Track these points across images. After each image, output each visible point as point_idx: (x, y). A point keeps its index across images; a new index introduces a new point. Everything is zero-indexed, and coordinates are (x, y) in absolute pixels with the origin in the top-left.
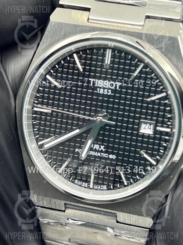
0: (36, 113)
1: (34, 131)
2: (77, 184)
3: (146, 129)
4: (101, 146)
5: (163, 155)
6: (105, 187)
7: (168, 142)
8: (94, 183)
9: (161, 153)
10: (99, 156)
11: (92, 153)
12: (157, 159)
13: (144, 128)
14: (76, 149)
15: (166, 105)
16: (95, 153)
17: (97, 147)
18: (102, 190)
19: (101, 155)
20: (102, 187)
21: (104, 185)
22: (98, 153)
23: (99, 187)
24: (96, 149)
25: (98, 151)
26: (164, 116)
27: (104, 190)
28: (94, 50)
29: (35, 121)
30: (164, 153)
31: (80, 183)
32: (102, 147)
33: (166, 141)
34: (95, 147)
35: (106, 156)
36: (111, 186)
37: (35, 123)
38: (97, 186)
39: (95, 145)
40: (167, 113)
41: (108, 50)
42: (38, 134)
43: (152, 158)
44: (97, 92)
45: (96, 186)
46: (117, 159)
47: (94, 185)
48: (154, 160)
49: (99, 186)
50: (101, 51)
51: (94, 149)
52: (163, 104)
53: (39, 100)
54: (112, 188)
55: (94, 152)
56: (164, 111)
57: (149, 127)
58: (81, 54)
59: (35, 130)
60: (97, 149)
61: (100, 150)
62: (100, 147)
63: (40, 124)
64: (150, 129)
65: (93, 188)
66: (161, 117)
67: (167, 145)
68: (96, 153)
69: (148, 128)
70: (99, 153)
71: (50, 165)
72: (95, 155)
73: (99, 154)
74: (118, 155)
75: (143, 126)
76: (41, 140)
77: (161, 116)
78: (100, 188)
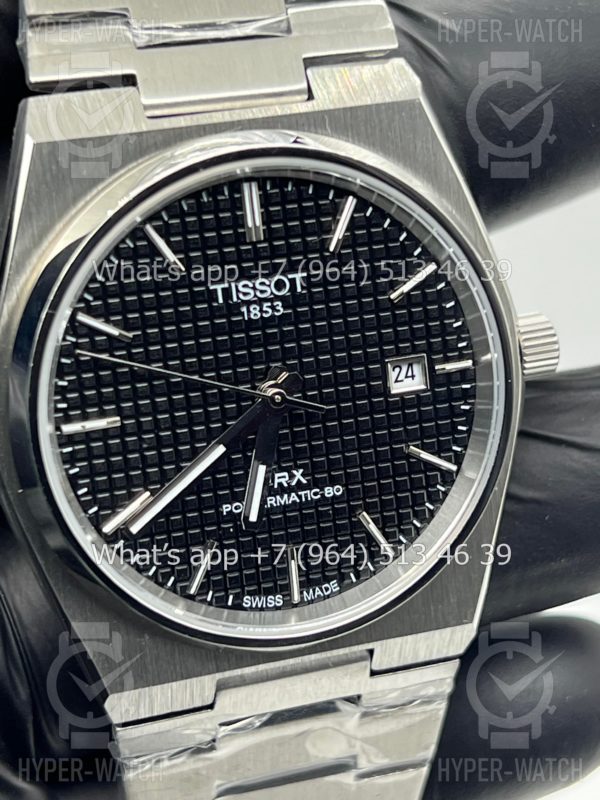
0: (70, 440)
1: (78, 497)
2: (251, 607)
3: (402, 381)
4: (295, 472)
5: (469, 436)
6: (333, 586)
7: (474, 397)
8: (302, 585)
9: (462, 432)
10: (294, 502)
11: (271, 501)
12: (455, 452)
13: (396, 381)
14: (224, 506)
15: (441, 297)
16: (282, 498)
17: (284, 477)
18: (328, 596)
19: (300, 497)
20: (327, 589)
21: (328, 580)
22: (289, 496)
23: (316, 594)
24: (280, 484)
25: (289, 490)
26: (444, 330)
27: (333, 594)
28: (202, 197)
29: (73, 467)
30: (469, 432)
31: (259, 602)
32: (298, 474)
33: (467, 395)
34: (277, 481)
35: (315, 494)
36: (352, 575)
37: (77, 470)
38: (311, 591)
39: (277, 475)
40: (450, 318)
41: (246, 186)
42: (94, 502)
43: (440, 457)
44: (240, 318)
45: (308, 593)
46: (348, 492)
47: (301, 593)
48: (448, 460)
49: (317, 589)
50: (223, 194)
51: (276, 486)
52: (435, 297)
53: (69, 396)
54: (354, 580)
55: (278, 497)
56: (442, 314)
57: (410, 374)
58: (166, 218)
59: (80, 492)
60: (286, 485)
61: (294, 483)
62: (292, 476)
63: (91, 472)
64: (413, 376)
65: (302, 603)
66: (436, 333)
67: (472, 404)
68: (286, 496)
69: (407, 377)
70: (293, 494)
71: (157, 582)
72: (283, 503)
73: (294, 497)
74: (347, 481)
75: (393, 375)
76: (107, 518)
77: (436, 330)
78: (320, 593)
